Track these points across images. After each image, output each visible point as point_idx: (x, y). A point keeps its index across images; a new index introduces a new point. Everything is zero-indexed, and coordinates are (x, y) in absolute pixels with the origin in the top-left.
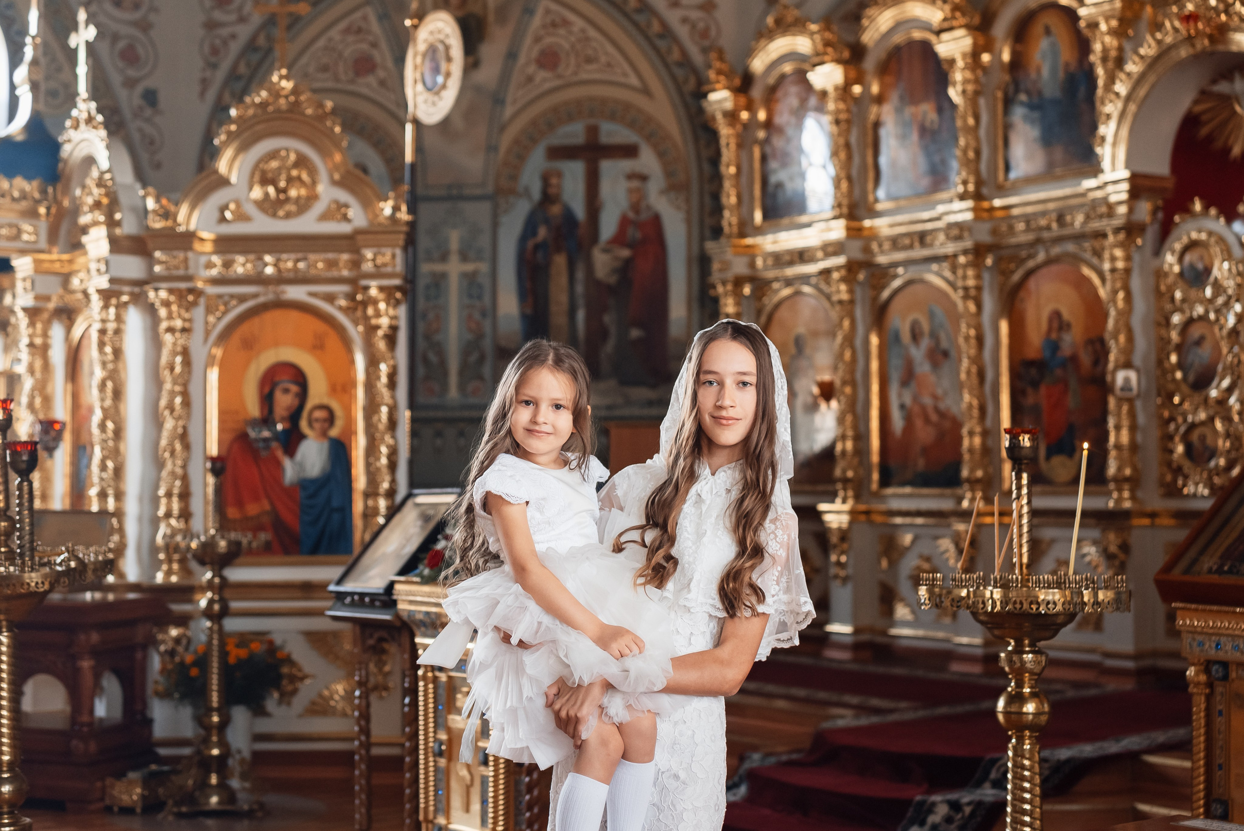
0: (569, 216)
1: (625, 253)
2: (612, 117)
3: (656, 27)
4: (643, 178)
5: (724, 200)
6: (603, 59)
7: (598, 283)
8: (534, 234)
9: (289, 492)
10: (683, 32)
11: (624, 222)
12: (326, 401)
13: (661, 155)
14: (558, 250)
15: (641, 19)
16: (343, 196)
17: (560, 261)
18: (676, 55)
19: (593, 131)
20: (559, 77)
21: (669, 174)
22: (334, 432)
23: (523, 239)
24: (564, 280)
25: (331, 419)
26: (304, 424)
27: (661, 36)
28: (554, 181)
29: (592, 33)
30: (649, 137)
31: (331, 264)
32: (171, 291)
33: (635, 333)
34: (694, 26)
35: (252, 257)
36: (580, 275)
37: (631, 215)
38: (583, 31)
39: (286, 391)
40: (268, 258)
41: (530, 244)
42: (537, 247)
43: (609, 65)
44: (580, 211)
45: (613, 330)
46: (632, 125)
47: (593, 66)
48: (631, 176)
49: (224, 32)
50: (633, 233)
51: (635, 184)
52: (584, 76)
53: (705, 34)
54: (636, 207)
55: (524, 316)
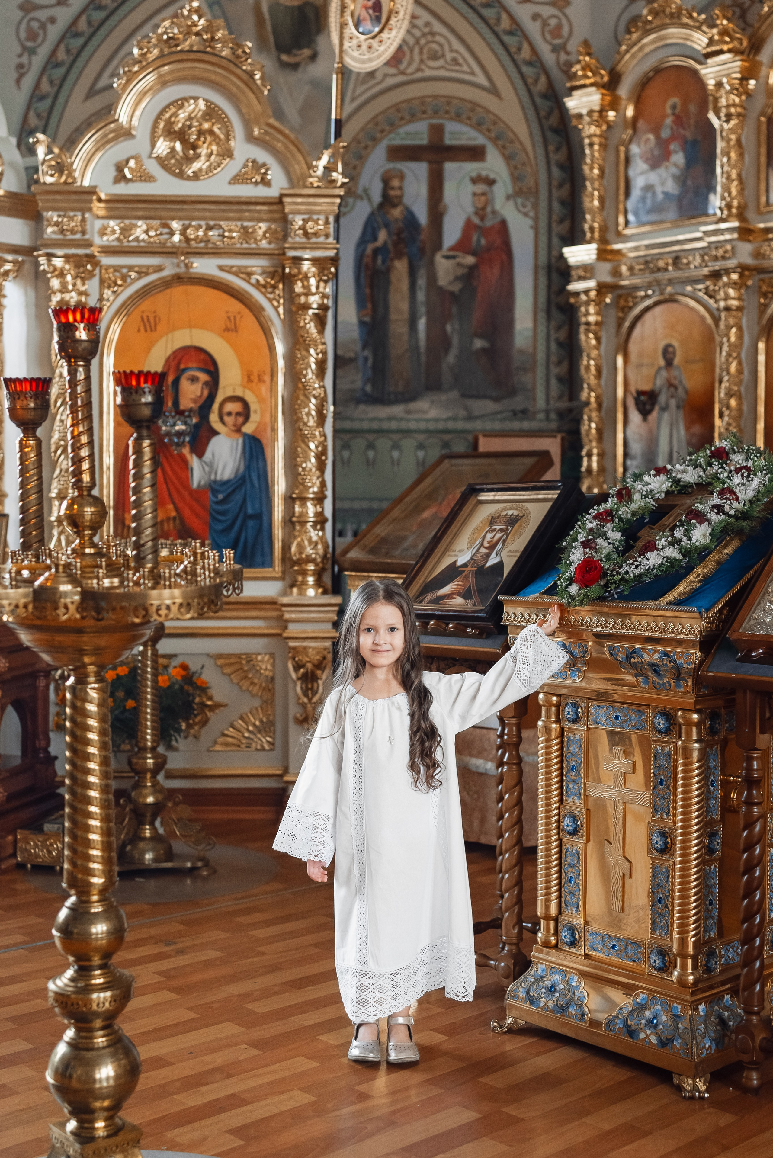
0: (410, 219)
1: (470, 260)
2: (458, 117)
3: (505, 23)
4: (491, 182)
5: (586, 203)
6: (449, 56)
7: (441, 290)
8: (375, 239)
9: (197, 495)
10: (533, 29)
11: (469, 227)
12: (239, 393)
13: (508, 158)
14: (399, 256)
15: (489, 13)
16: (262, 156)
17: (401, 266)
18: (526, 53)
19: (437, 131)
20: (403, 73)
21: (516, 178)
22: (248, 429)
23: (362, 242)
24: (405, 286)
25: (246, 414)
26: (214, 417)
27: (510, 33)
28: (396, 183)
29: (438, 27)
30: (495, 140)
31: (246, 234)
32: (67, 258)
33: (479, 344)
34: (545, 24)
35: (156, 223)
36: (421, 282)
37: (476, 220)
38: (427, 24)
39: (194, 380)
40: (175, 225)
41: (370, 249)
42: (376, 252)
43: (455, 60)
44: (422, 217)
45: (455, 341)
46: (478, 126)
47: (440, 63)
48: (475, 181)
49: (43, 15)
50: (477, 240)
51: (480, 188)
52: (428, 73)
53: (556, 32)
54: (481, 212)
55: (362, 323)
